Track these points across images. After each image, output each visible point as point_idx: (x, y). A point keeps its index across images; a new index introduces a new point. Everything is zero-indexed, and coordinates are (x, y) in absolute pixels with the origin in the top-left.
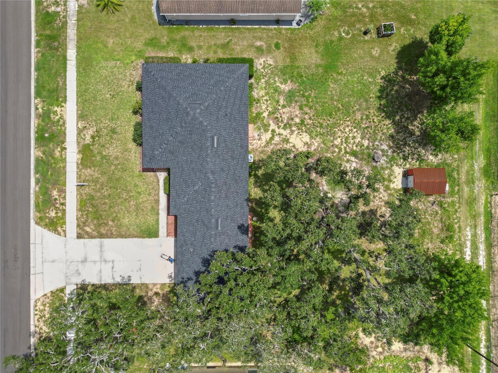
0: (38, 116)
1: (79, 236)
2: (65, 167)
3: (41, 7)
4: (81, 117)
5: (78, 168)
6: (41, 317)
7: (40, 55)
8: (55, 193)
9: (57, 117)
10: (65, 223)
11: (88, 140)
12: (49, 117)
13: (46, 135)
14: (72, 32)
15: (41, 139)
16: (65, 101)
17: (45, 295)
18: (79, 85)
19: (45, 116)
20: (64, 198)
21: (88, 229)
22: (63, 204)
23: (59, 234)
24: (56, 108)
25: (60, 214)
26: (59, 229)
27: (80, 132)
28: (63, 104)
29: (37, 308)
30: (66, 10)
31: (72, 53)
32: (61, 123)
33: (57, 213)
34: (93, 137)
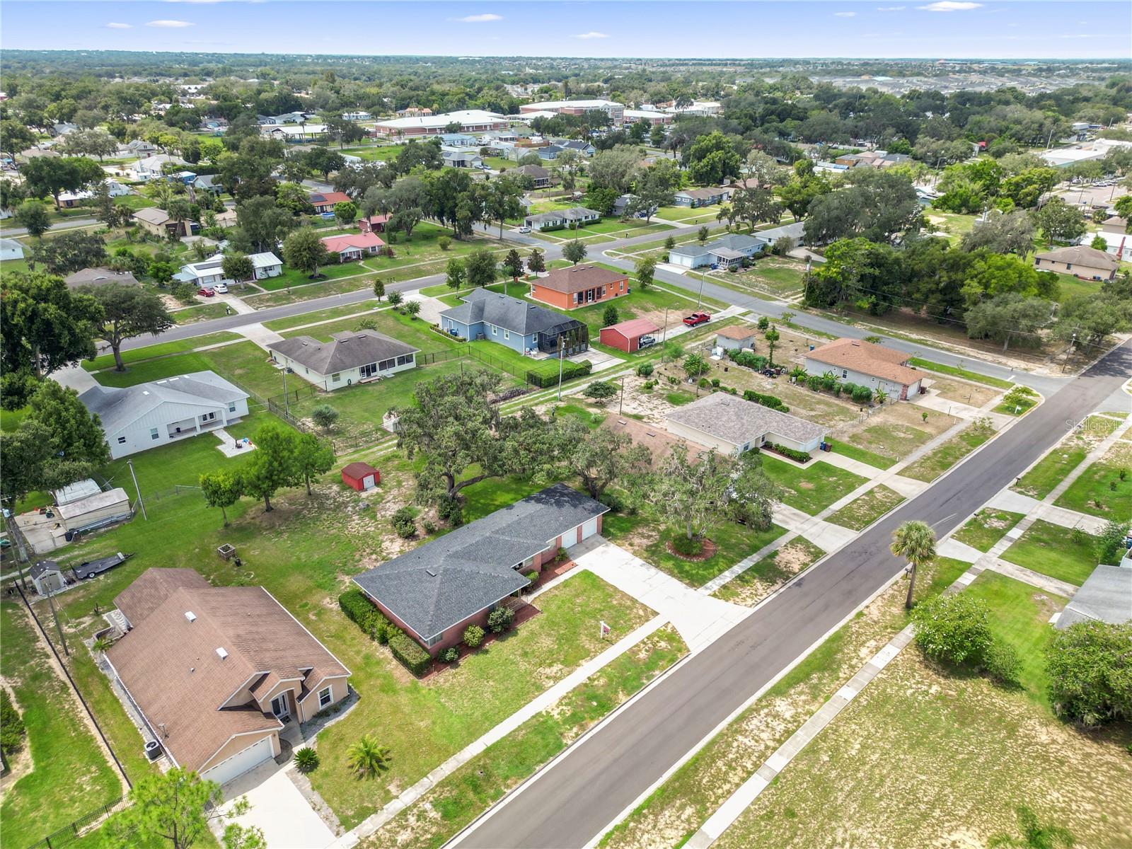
0: (583, 727)
1: (655, 614)
3: (444, 831)
4: (540, 689)
5: (595, 656)
7: (509, 782)
8: (642, 655)
9: (564, 708)
10: (659, 630)
11: (557, 666)
12: (573, 714)
13: (595, 704)
14: (448, 768)
15: (605, 705)
16: (539, 714)
17: (734, 603)
18: (507, 714)
19: (576, 719)
20: (637, 645)
21: (641, 612)
22: (644, 642)
23: (673, 627)
24: (557, 716)
25: (656, 639)
26: (669, 630)
27: (557, 679)
28: (544, 713)
29: (752, 602)
30: (423, 799)
31: (476, 748)
32: (567, 701)
33: (658, 641)
34: (550, 665)
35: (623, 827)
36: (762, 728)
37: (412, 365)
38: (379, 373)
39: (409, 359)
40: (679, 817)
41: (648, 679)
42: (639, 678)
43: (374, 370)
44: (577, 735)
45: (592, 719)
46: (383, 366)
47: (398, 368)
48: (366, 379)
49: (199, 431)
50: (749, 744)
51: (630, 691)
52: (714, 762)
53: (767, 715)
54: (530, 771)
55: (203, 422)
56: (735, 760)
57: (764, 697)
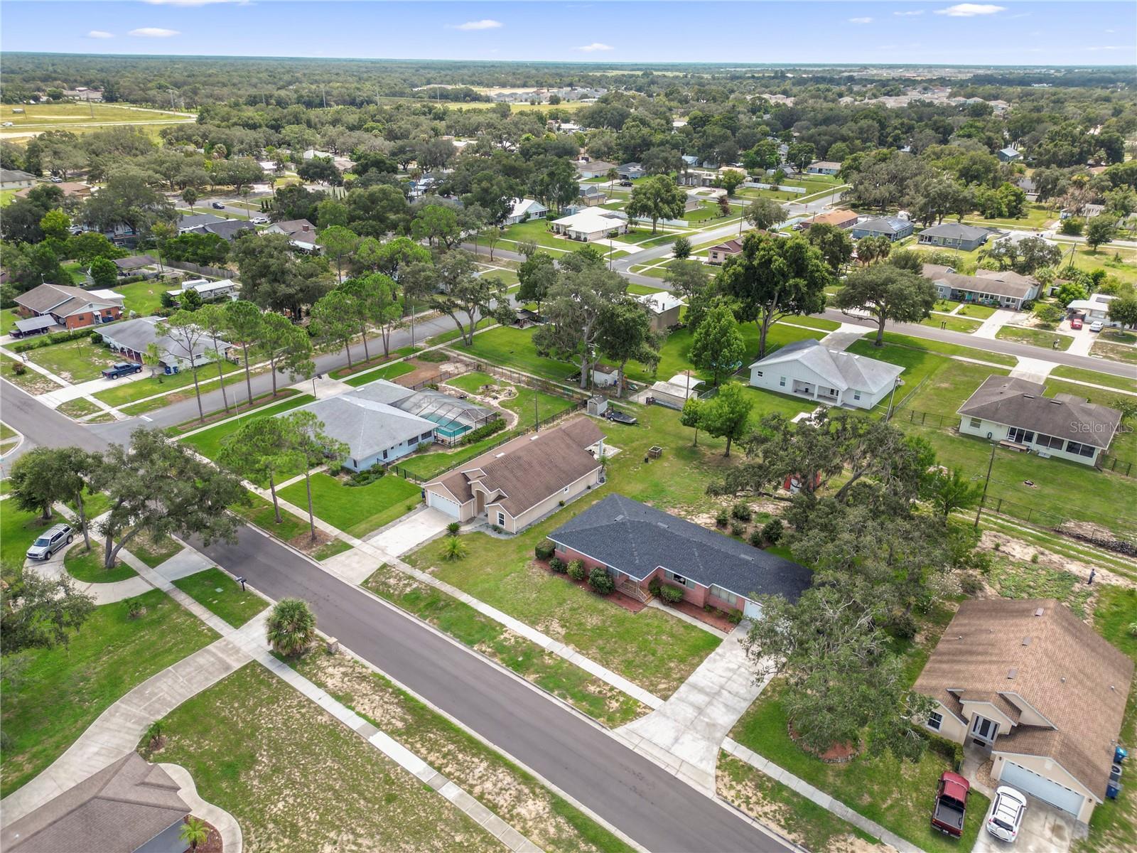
0: (493, 655)
1: (665, 698)
2: (571, 664)
4: (533, 624)
5: (583, 654)
6: (748, 803)
8: (592, 688)
9: (512, 640)
10: (636, 701)
11: (563, 631)
12: (505, 646)
13: (520, 659)
14: (446, 588)
15: (518, 667)
16: (502, 626)
17: (717, 777)
18: (501, 609)
19: (499, 650)
20: (607, 684)
21: (662, 686)
22: (612, 689)
23: (645, 714)
24: (502, 637)
25: (621, 699)
26: (639, 710)
27: (547, 632)
28: (504, 629)
29: (730, 799)
30: (421, 582)
31: (464, 598)
32: (520, 640)
33: (617, 701)
34: (562, 626)
35: (388, 684)
36: (500, 785)
37: (1091, 461)
38: (1033, 445)
39: (1089, 452)
40: (394, 717)
41: (559, 695)
42: (559, 687)
43: (1029, 438)
44: (484, 652)
45: (502, 660)
46: (1043, 440)
47: (1063, 453)
48: (1012, 443)
49: (815, 398)
50: (477, 771)
51: (541, 683)
52: (453, 743)
53: (520, 791)
54: (445, 630)
55: (828, 394)
56: (455, 758)
57: (549, 792)
